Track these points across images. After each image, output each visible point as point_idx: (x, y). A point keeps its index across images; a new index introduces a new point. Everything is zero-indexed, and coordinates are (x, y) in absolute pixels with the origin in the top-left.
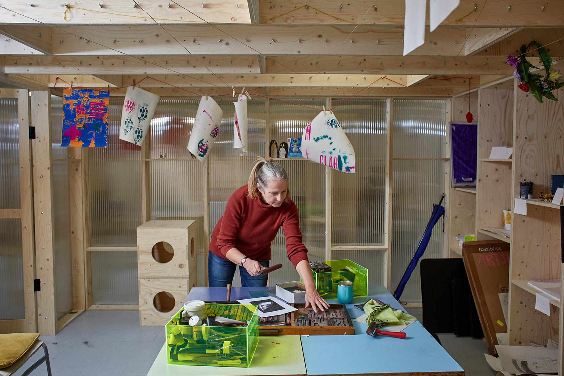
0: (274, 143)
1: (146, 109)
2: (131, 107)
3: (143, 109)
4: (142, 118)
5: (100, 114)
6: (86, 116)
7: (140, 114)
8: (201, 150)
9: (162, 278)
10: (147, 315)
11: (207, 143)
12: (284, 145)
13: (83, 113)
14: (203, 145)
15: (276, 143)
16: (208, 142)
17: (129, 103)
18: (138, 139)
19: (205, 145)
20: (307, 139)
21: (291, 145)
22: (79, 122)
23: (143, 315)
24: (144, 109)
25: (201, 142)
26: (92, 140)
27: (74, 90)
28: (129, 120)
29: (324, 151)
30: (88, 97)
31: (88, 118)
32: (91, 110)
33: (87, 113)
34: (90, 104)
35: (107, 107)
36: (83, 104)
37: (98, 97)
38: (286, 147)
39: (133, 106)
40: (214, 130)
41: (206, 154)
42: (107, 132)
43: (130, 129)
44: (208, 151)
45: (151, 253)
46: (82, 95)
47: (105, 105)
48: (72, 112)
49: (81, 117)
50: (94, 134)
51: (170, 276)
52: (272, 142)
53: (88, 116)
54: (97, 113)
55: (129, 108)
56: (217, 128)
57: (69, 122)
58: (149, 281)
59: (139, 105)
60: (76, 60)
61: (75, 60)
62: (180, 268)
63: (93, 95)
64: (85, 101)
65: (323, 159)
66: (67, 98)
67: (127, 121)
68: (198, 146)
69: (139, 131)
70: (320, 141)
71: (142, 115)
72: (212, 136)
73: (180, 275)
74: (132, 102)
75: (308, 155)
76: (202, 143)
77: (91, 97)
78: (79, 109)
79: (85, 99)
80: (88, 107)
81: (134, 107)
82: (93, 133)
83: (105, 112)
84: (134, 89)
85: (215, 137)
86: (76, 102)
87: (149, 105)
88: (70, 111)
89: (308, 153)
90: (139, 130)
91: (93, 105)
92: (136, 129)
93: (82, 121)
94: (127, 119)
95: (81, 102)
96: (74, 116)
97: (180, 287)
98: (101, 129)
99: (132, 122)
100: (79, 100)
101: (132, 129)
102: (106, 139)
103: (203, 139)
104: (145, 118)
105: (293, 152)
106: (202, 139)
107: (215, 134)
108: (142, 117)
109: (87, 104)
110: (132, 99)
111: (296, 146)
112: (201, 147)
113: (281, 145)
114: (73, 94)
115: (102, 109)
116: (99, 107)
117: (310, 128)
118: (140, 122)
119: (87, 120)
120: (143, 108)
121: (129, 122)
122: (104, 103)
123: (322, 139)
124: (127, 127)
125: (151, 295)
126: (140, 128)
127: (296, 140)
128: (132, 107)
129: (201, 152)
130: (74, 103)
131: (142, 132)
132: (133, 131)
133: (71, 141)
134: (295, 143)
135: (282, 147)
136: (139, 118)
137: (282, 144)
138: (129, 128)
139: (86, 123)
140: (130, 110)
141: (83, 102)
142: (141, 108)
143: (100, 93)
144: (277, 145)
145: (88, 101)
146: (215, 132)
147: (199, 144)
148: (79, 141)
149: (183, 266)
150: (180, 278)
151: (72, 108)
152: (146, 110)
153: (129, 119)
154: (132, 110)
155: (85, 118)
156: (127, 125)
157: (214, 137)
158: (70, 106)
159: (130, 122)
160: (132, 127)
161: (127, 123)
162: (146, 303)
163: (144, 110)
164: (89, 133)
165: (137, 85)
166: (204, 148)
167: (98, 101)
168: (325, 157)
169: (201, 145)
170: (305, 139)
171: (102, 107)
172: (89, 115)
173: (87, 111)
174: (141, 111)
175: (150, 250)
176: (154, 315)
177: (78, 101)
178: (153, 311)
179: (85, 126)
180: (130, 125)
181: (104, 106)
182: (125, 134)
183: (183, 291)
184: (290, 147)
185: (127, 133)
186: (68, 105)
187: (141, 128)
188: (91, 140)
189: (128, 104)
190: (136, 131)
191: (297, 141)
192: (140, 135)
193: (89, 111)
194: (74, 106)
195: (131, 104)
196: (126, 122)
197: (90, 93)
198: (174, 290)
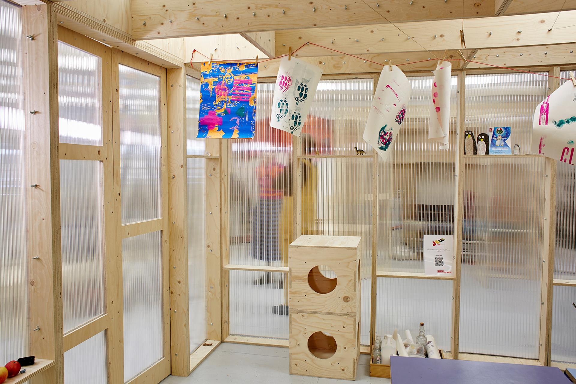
0: (469, 134)
1: (305, 86)
2: (286, 84)
3: (301, 87)
4: (300, 99)
5: (247, 95)
6: (228, 98)
7: (298, 93)
8: (383, 141)
9: (320, 313)
10: (298, 360)
11: (391, 131)
12: (483, 137)
13: (224, 95)
14: (386, 134)
15: (472, 135)
16: (391, 129)
17: (284, 79)
18: (295, 127)
19: (388, 134)
20: (542, 123)
21: (493, 137)
22: (219, 106)
23: (294, 359)
24: (303, 86)
25: (383, 129)
26: (236, 129)
27: (214, 65)
28: (283, 102)
29: (572, 142)
30: (232, 74)
31: (230, 101)
32: (234, 90)
33: (229, 94)
34: (233, 81)
35: (254, 85)
36: (225, 83)
37: (244, 72)
38: (486, 140)
39: (289, 82)
40: (400, 113)
41: (389, 146)
42: (255, 118)
43: (285, 113)
44: (392, 142)
45: (307, 280)
46: (223, 70)
47: (253, 83)
48: (211, 93)
49: (222, 100)
50: (238, 122)
51: (331, 311)
52: (467, 133)
53: (230, 98)
54: (242, 94)
55: (283, 86)
56: (404, 110)
57: (207, 107)
58: (303, 316)
59: (297, 81)
60: (220, 14)
61: (218, 13)
62: (345, 302)
63: (237, 71)
64: (228, 78)
65: (567, 154)
66: (206, 76)
67: (280, 102)
68: (379, 135)
69: (297, 116)
70: (565, 125)
71: (301, 95)
72: (397, 121)
73: (345, 312)
74: (288, 78)
75: (542, 148)
76: (384, 131)
77: (236, 73)
78: (220, 89)
79: (228, 75)
80: (230, 86)
81: (290, 84)
82: (237, 120)
83: (252, 92)
84: (289, 59)
85: (401, 122)
86: (216, 79)
87: (309, 81)
88: (208, 92)
89: (542, 144)
90: (297, 114)
91: (237, 83)
92: (293, 113)
93: (223, 104)
94: (281, 101)
95: (222, 79)
96: (214, 98)
97: (344, 327)
98: (246, 114)
99: (287, 104)
100: (220, 78)
101: (288, 114)
102: (253, 127)
103: (386, 126)
104: (304, 98)
105: (496, 147)
106: (384, 126)
107: (400, 119)
108: (301, 97)
109: (229, 82)
110: (287, 73)
111: (500, 138)
112: (382, 136)
113: (480, 137)
114: (212, 70)
115: (248, 89)
116: (245, 86)
117: (548, 107)
118: (297, 104)
119: (230, 102)
120: (302, 84)
121: (283, 104)
122: (251, 81)
123: (568, 122)
124: (281, 110)
125: (304, 335)
126: (297, 112)
127: (501, 129)
128: (288, 84)
129: (383, 143)
130: (214, 82)
131: (300, 117)
132: (288, 116)
133: (209, 130)
134: (499, 135)
135: (482, 140)
136: (297, 99)
137: (481, 135)
138: (283, 112)
139: (228, 106)
140: (284, 88)
141: (225, 80)
142: (299, 85)
143: (246, 67)
144: (473, 137)
145: (231, 78)
146: (401, 116)
147: (380, 132)
148: (219, 130)
149: (349, 299)
150: (344, 315)
151: (211, 87)
152: (305, 88)
153: (284, 100)
154: (287, 89)
155: (227, 101)
156: (280, 108)
157: (399, 122)
158: (209, 85)
159: (285, 103)
160: (287, 110)
161: (281, 105)
162: (298, 344)
163: (303, 88)
164: (232, 120)
165: (295, 55)
166: (387, 137)
167: (243, 77)
168: (573, 149)
169: (383, 134)
170: (540, 124)
171: (249, 86)
172: (232, 97)
173: (230, 91)
174: (299, 90)
175: (306, 276)
176: (308, 361)
177: (218, 79)
178: (307, 356)
179: (227, 112)
180: (285, 107)
181: (251, 84)
182: (278, 121)
183: (348, 333)
184: (492, 139)
185: (280, 119)
186: (207, 85)
187: (300, 113)
188: (234, 129)
189: (282, 79)
190: (293, 116)
191: (502, 131)
192: (298, 121)
193: (231, 92)
194: (213, 85)
195: (285, 80)
196: (279, 104)
197: (234, 69)
198: (337, 331)
